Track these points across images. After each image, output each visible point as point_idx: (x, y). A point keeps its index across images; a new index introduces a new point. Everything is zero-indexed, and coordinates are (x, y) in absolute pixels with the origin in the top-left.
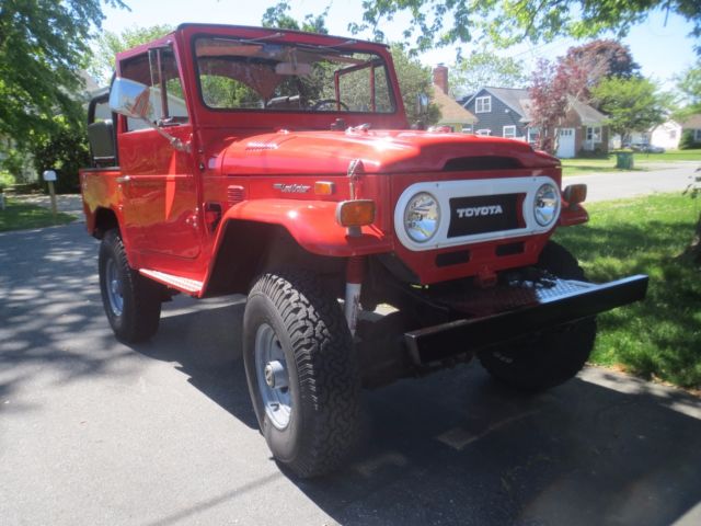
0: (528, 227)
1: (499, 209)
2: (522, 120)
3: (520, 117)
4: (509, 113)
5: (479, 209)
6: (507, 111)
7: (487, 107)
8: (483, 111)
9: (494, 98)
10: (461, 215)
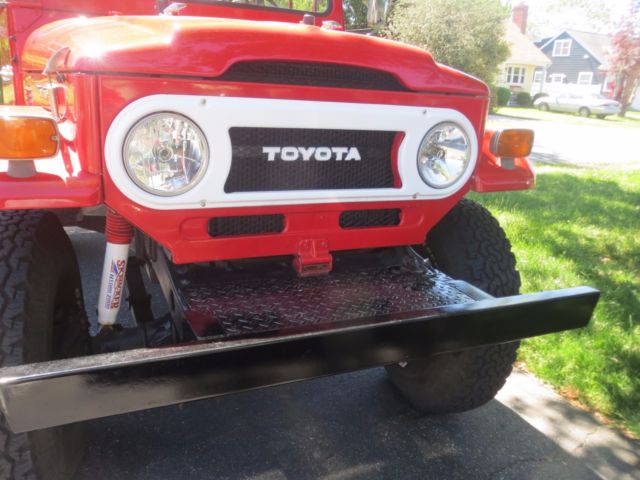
0: (404, 187)
1: (354, 154)
2: (601, 67)
3: (599, 64)
4: (588, 60)
5: (311, 150)
6: (586, 56)
7: (565, 51)
8: (561, 55)
9: (575, 43)
10: (271, 158)
